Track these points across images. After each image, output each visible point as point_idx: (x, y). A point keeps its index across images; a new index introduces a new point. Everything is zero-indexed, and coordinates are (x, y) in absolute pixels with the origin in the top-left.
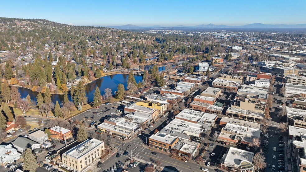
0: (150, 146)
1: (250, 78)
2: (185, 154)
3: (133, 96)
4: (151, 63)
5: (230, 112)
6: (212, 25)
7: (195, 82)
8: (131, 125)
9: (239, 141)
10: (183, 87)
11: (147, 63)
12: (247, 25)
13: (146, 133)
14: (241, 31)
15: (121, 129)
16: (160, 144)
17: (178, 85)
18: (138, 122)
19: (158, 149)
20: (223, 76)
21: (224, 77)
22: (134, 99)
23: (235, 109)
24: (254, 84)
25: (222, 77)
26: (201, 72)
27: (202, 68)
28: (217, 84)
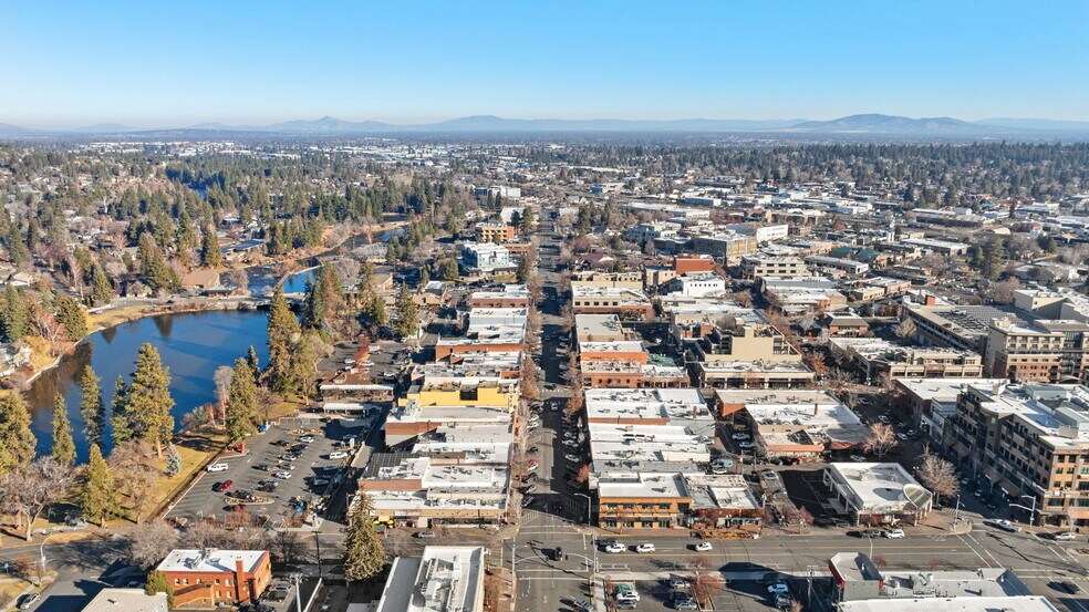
0: (603, 525)
1: (656, 275)
2: (743, 516)
3: (347, 383)
4: (248, 262)
5: (717, 376)
6: (335, 122)
7: (513, 305)
8: (475, 473)
9: (828, 445)
10: (496, 326)
11: (229, 263)
12: (462, 120)
13: (541, 492)
14: (444, 142)
15: (456, 497)
16: (644, 506)
17: (471, 321)
18: (486, 460)
19: (638, 525)
20: (585, 278)
21: (588, 280)
22: (363, 391)
23: (721, 365)
24: (681, 289)
25: (580, 280)
26: (484, 274)
27: (487, 260)
28: (587, 304)
